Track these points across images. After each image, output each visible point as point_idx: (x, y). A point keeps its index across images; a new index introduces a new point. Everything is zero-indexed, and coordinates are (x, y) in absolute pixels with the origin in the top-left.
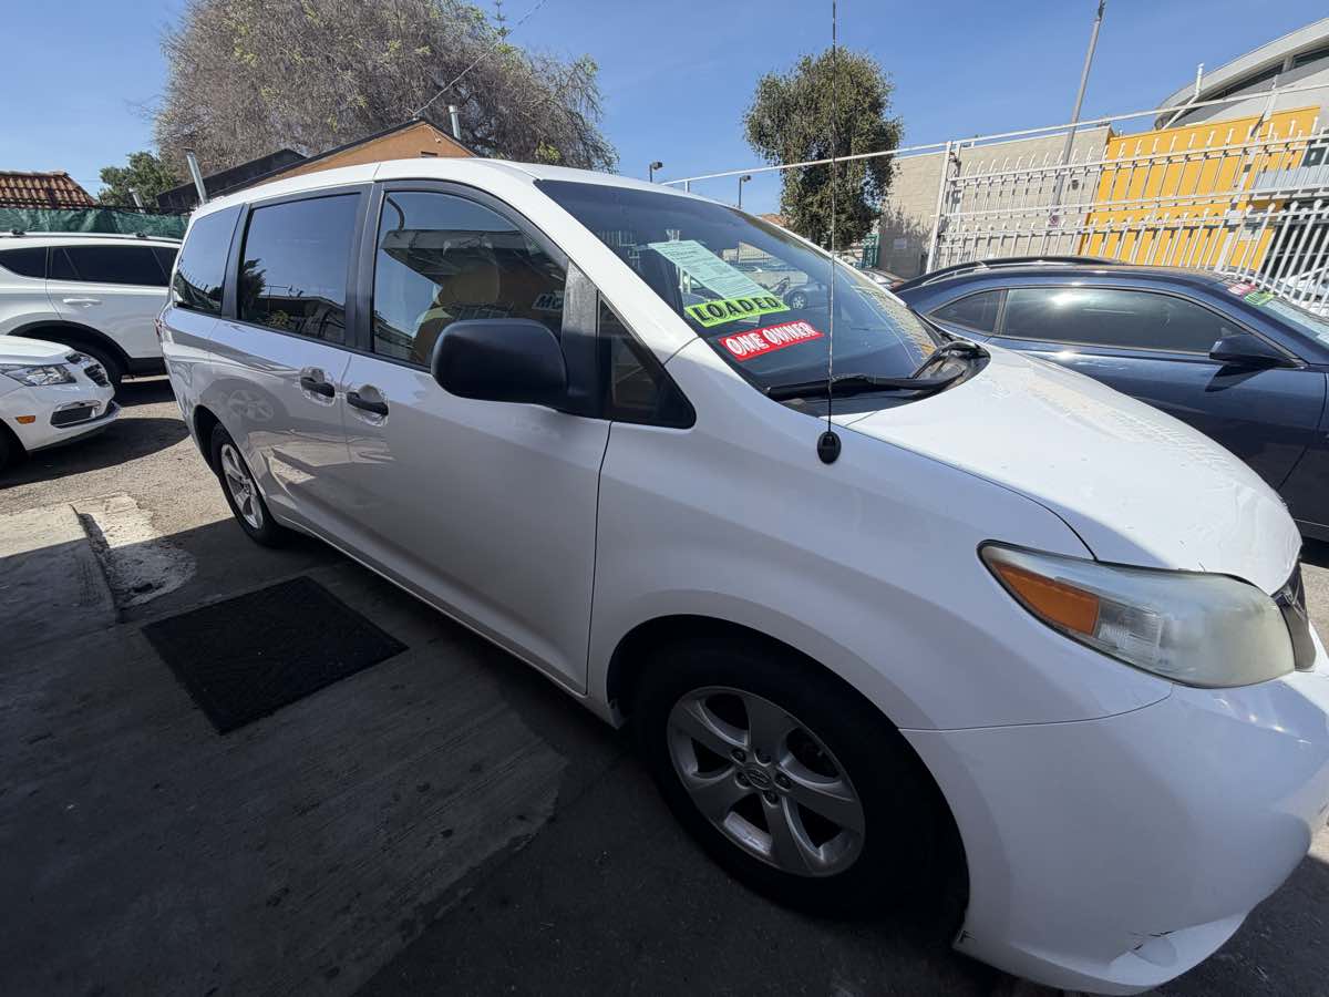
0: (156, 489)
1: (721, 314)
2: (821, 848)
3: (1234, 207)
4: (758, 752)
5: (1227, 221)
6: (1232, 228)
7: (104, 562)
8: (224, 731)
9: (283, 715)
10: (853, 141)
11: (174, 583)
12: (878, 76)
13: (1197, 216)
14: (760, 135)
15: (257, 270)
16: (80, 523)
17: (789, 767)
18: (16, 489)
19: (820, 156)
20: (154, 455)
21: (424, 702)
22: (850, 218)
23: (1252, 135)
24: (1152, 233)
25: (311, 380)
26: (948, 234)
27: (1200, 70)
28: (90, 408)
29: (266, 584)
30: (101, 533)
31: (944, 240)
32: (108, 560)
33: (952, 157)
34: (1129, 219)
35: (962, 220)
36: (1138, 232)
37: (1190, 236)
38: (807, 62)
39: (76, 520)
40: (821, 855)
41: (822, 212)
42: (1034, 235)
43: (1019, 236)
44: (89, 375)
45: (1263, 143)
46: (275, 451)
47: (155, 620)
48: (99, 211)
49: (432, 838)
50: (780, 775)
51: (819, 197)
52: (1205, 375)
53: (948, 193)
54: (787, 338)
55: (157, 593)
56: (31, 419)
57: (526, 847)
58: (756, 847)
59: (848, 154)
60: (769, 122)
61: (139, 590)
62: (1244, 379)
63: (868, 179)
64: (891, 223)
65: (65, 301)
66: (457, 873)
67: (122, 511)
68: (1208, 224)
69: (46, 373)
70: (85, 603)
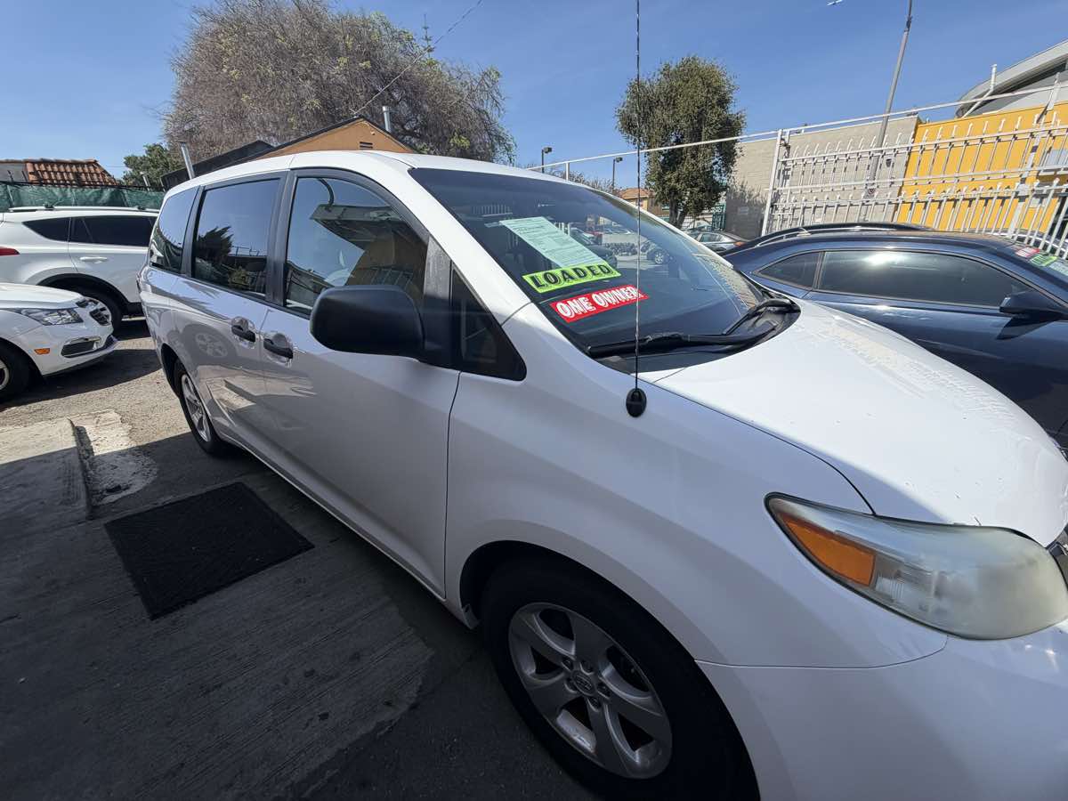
0: (136, 407)
1: (556, 281)
2: (637, 751)
3: (1023, 181)
4: (583, 662)
5: (1017, 193)
6: (1022, 199)
7: (88, 467)
8: (154, 617)
9: (205, 604)
10: (704, 130)
11: (138, 485)
12: (724, 78)
13: (991, 188)
14: (629, 126)
15: (227, 235)
16: (74, 435)
17: (609, 678)
18: (32, 405)
19: (678, 142)
20: (140, 379)
21: (320, 595)
22: (702, 190)
23: (1038, 121)
24: (953, 202)
25: (239, 328)
26: (780, 204)
27: (994, 69)
28: (93, 342)
29: (209, 488)
30: (89, 442)
31: (777, 209)
32: (91, 466)
33: (783, 142)
34: (932, 192)
35: (791, 193)
36: (941, 202)
37: (986, 205)
38: (667, 67)
39: (70, 431)
40: (637, 757)
41: (678, 186)
42: (851, 205)
43: (839, 206)
44: (93, 317)
45: (1049, 128)
46: (226, 382)
47: (117, 517)
48: (113, 190)
49: (311, 719)
50: (601, 685)
51: (676, 174)
52: (995, 325)
53: (780, 171)
54: (614, 301)
55: (124, 494)
56: (46, 351)
57: (389, 732)
58: (583, 744)
59: (700, 140)
60: (636, 115)
61: (111, 491)
62: (1032, 330)
63: (717, 159)
64: (735, 194)
65: (82, 258)
66: (328, 754)
67: (109, 424)
68: (1000, 195)
69: (60, 315)
70: (66, 503)
